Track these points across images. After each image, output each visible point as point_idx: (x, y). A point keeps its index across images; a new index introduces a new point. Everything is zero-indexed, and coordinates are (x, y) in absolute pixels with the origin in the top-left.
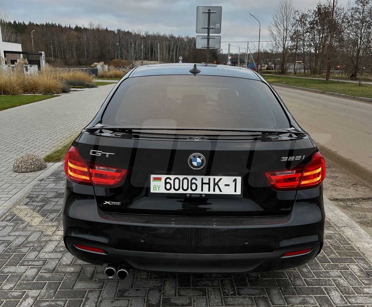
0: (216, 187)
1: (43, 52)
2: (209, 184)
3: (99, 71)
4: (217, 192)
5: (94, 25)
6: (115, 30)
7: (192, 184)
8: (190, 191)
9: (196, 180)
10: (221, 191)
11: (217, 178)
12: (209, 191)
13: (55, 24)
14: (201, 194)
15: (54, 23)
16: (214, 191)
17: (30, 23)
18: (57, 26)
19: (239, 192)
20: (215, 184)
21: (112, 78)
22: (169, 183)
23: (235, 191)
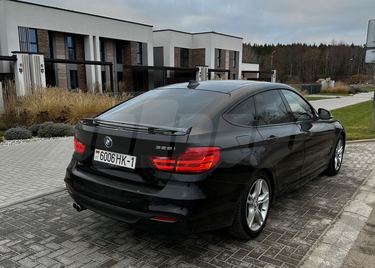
0: (123, 161)
1: (275, 71)
2: (120, 159)
3: (323, 87)
4: (123, 165)
5: (336, 42)
6: (361, 45)
7: (112, 157)
8: (111, 162)
9: (115, 155)
10: (125, 165)
11: (125, 156)
12: (120, 164)
13: (301, 44)
14: (115, 165)
15: (299, 43)
16: (122, 164)
17: (279, 44)
18: (303, 45)
19: (134, 168)
20: (123, 160)
21: (334, 93)
22: (102, 155)
23: (132, 166)
